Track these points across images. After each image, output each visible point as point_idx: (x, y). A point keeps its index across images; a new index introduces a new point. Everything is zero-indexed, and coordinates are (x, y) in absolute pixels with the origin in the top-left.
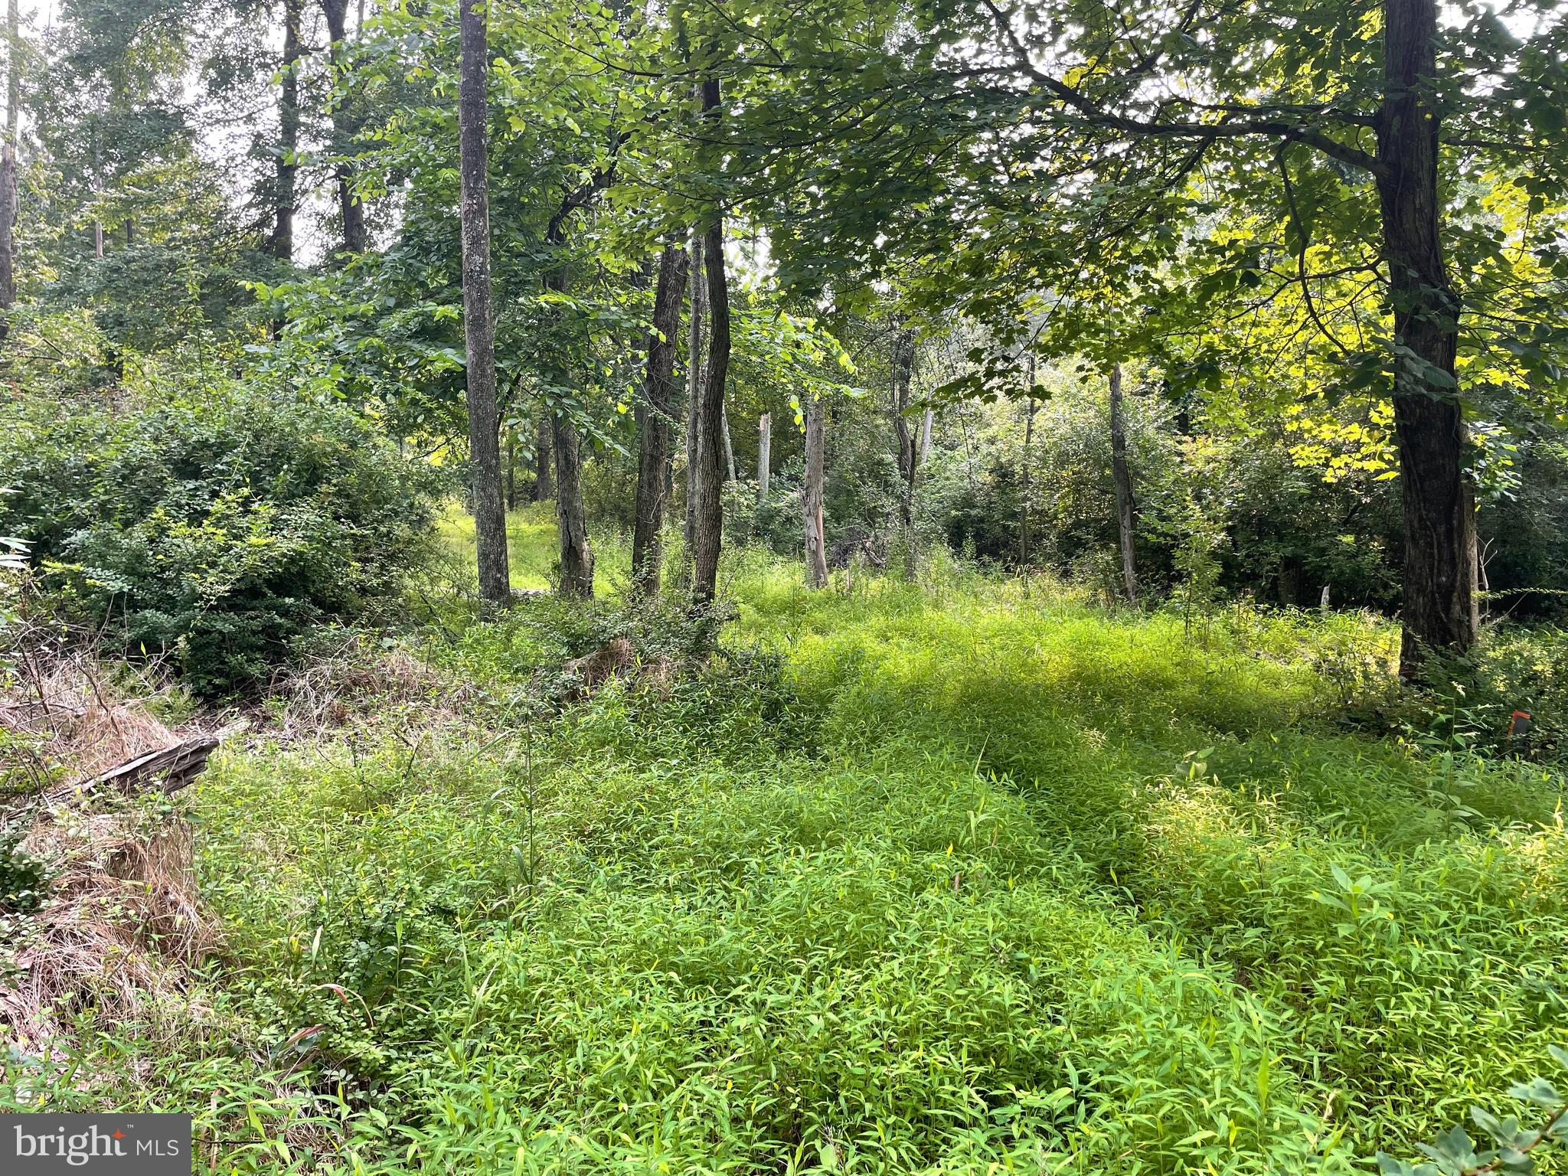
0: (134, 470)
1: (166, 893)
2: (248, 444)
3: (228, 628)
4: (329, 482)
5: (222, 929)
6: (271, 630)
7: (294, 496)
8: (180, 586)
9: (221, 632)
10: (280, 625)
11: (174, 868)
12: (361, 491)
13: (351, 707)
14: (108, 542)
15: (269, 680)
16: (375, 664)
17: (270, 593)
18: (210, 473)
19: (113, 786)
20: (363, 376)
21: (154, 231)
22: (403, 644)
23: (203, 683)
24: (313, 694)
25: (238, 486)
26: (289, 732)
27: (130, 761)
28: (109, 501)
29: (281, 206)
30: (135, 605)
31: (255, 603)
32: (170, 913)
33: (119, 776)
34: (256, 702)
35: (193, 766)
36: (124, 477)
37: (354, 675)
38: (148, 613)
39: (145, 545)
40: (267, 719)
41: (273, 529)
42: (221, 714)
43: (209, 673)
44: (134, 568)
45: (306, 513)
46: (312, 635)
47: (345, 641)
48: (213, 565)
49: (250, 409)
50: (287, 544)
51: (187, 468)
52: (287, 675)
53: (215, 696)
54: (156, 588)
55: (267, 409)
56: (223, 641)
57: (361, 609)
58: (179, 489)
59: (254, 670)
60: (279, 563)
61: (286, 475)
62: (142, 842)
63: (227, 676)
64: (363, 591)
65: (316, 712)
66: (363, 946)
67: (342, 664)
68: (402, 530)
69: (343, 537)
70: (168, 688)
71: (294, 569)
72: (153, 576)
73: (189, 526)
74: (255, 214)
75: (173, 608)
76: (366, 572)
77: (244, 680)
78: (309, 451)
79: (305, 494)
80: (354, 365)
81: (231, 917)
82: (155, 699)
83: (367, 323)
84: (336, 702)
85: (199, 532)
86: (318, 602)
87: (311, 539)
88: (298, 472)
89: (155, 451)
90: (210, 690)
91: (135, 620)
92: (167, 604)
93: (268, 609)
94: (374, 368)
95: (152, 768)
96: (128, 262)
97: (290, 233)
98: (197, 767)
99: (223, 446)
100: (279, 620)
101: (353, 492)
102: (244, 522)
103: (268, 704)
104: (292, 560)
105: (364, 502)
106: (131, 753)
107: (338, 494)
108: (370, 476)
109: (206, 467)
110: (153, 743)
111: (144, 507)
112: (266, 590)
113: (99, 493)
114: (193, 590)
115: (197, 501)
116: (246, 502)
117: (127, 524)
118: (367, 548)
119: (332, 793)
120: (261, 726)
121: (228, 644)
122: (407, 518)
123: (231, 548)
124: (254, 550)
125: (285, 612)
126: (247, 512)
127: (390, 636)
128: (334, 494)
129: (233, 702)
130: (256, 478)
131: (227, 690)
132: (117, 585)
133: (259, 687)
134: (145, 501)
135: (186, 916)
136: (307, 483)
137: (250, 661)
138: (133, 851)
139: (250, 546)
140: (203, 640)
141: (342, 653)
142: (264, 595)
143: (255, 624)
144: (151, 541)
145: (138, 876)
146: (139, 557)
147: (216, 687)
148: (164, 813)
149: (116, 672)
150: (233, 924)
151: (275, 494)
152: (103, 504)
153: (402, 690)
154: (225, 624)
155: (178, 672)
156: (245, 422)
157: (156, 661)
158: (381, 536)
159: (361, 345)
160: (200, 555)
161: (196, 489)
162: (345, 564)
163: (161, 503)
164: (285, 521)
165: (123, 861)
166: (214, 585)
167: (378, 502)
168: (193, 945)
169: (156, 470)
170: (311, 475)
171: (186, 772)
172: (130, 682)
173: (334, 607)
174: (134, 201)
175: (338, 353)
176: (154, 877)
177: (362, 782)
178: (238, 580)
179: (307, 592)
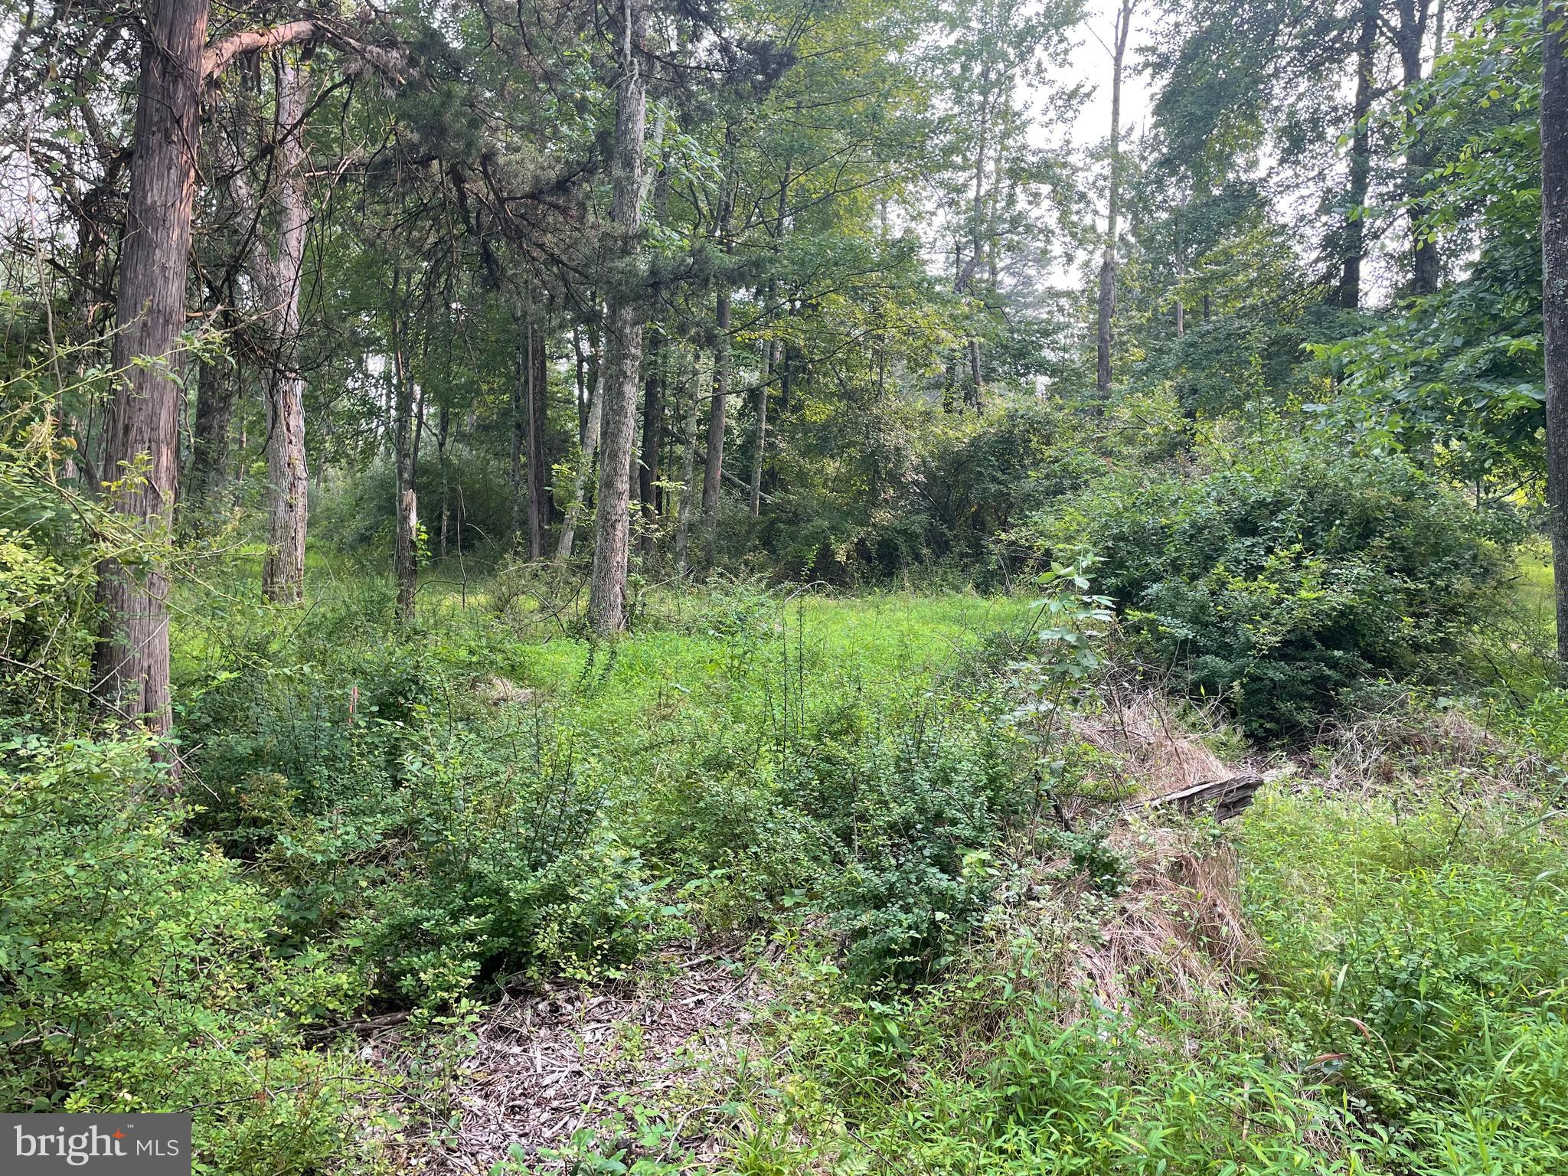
0: (1200, 530)
1: (1215, 905)
2: (1302, 502)
3: (1279, 676)
4: (1381, 536)
5: (1262, 948)
6: (1320, 682)
7: (1345, 550)
8: (1236, 636)
9: (1272, 680)
10: (1329, 677)
11: (1221, 884)
12: (1417, 544)
13: (1401, 764)
14: (1178, 595)
15: (1317, 729)
16: (1427, 724)
17: (1319, 645)
18: (1266, 530)
19: (1175, 806)
20: (1424, 423)
21: (1227, 301)
22: (1460, 705)
23: (1255, 725)
24: (1360, 747)
25: (1291, 542)
26: (1336, 781)
27: (1188, 788)
28: (1179, 558)
29: (1348, 255)
30: (1198, 651)
31: (1306, 654)
32: (1218, 923)
33: (1180, 799)
34: (1304, 749)
35: (1240, 800)
36: (1192, 537)
37: (1403, 733)
38: (1209, 658)
39: (1207, 597)
40: (1314, 766)
41: (1323, 583)
42: (1271, 756)
43: (1261, 717)
44: (1197, 618)
45: (1357, 568)
46: (1361, 689)
47: (1395, 697)
48: (1266, 617)
49: (1305, 468)
50: (1338, 598)
51: (1246, 526)
52: (1334, 726)
53: (1266, 739)
54: (1216, 635)
55: (1323, 465)
56: (1274, 687)
57: (1415, 665)
58: (1239, 546)
59: (1303, 719)
60: (1329, 616)
61: (1338, 531)
62: (1197, 859)
63: (1277, 721)
64: (1417, 647)
65: (1363, 766)
66: (1388, 993)
67: (1392, 721)
68: (1462, 584)
69: (1396, 591)
70: (1223, 727)
71: (1343, 623)
72: (1214, 625)
73: (1245, 580)
74: (1322, 267)
75: (1230, 655)
76: (1420, 627)
77: (1293, 726)
78: (1362, 505)
79: (1358, 548)
80: (1414, 413)
81: (1269, 939)
82: (1212, 736)
83: (1431, 367)
84: (1384, 758)
85: (1254, 585)
86: (1368, 656)
87: (1361, 593)
88: (1350, 527)
89: (1218, 513)
90: (1261, 733)
91: (1197, 664)
92: (1225, 651)
93: (1317, 660)
94: (1436, 414)
95: (1206, 796)
96: (1202, 336)
97: (1358, 279)
98: (1244, 801)
99: (1278, 505)
100: (1327, 672)
101: (1409, 544)
102: (1296, 577)
103: (1315, 752)
104: (1342, 614)
105: (1420, 554)
106: (1190, 781)
107: (1390, 548)
108: (1428, 527)
109: (1263, 525)
110: (1209, 774)
111: (1208, 562)
112: (1315, 642)
113: (1171, 551)
114: (1248, 640)
115: (1254, 556)
116: (1299, 557)
117: (1194, 578)
118: (1422, 603)
119: (1373, 847)
120: (1308, 773)
121: (1278, 692)
122: (1469, 570)
123: (1282, 601)
124: (1305, 603)
125: (1334, 664)
126: (1298, 567)
127: (1446, 694)
128: (1388, 548)
129: (1282, 747)
130: (1308, 533)
131: (1277, 735)
132: (1184, 632)
133: (1307, 735)
134: (1209, 558)
135: (1231, 928)
136: (1360, 536)
137: (1300, 709)
138: (1189, 863)
139: (1300, 600)
140: (1255, 686)
141: (1391, 709)
142: (1314, 647)
143: (1304, 675)
144: (1213, 593)
145: (1193, 884)
146: (1203, 608)
147: (1266, 730)
148: (1214, 836)
149: (1180, 709)
150: (1270, 946)
151: (1327, 549)
152: (1173, 561)
153: (1456, 754)
154: (1277, 673)
155: (1234, 714)
156: (1300, 480)
157: (1214, 702)
158: (1438, 590)
159: (1423, 392)
160: (1254, 608)
161: (1253, 545)
162: (1398, 618)
163: (1222, 559)
164: (1336, 575)
165: (1180, 869)
166: (1267, 636)
167: (1437, 554)
168: (1237, 957)
169: (1219, 529)
170: (1365, 528)
171: (1235, 804)
172: (1191, 719)
173: (1384, 662)
174: (1211, 277)
175: (1398, 402)
176: (1204, 889)
177: (1404, 841)
178: (1289, 632)
179: (1357, 645)
